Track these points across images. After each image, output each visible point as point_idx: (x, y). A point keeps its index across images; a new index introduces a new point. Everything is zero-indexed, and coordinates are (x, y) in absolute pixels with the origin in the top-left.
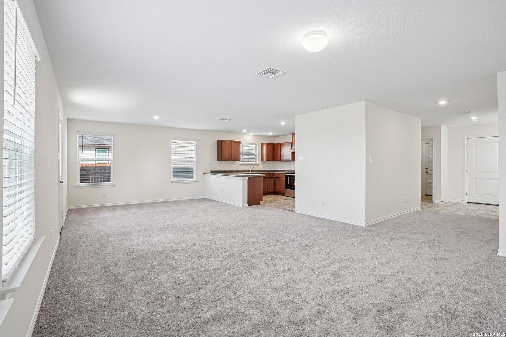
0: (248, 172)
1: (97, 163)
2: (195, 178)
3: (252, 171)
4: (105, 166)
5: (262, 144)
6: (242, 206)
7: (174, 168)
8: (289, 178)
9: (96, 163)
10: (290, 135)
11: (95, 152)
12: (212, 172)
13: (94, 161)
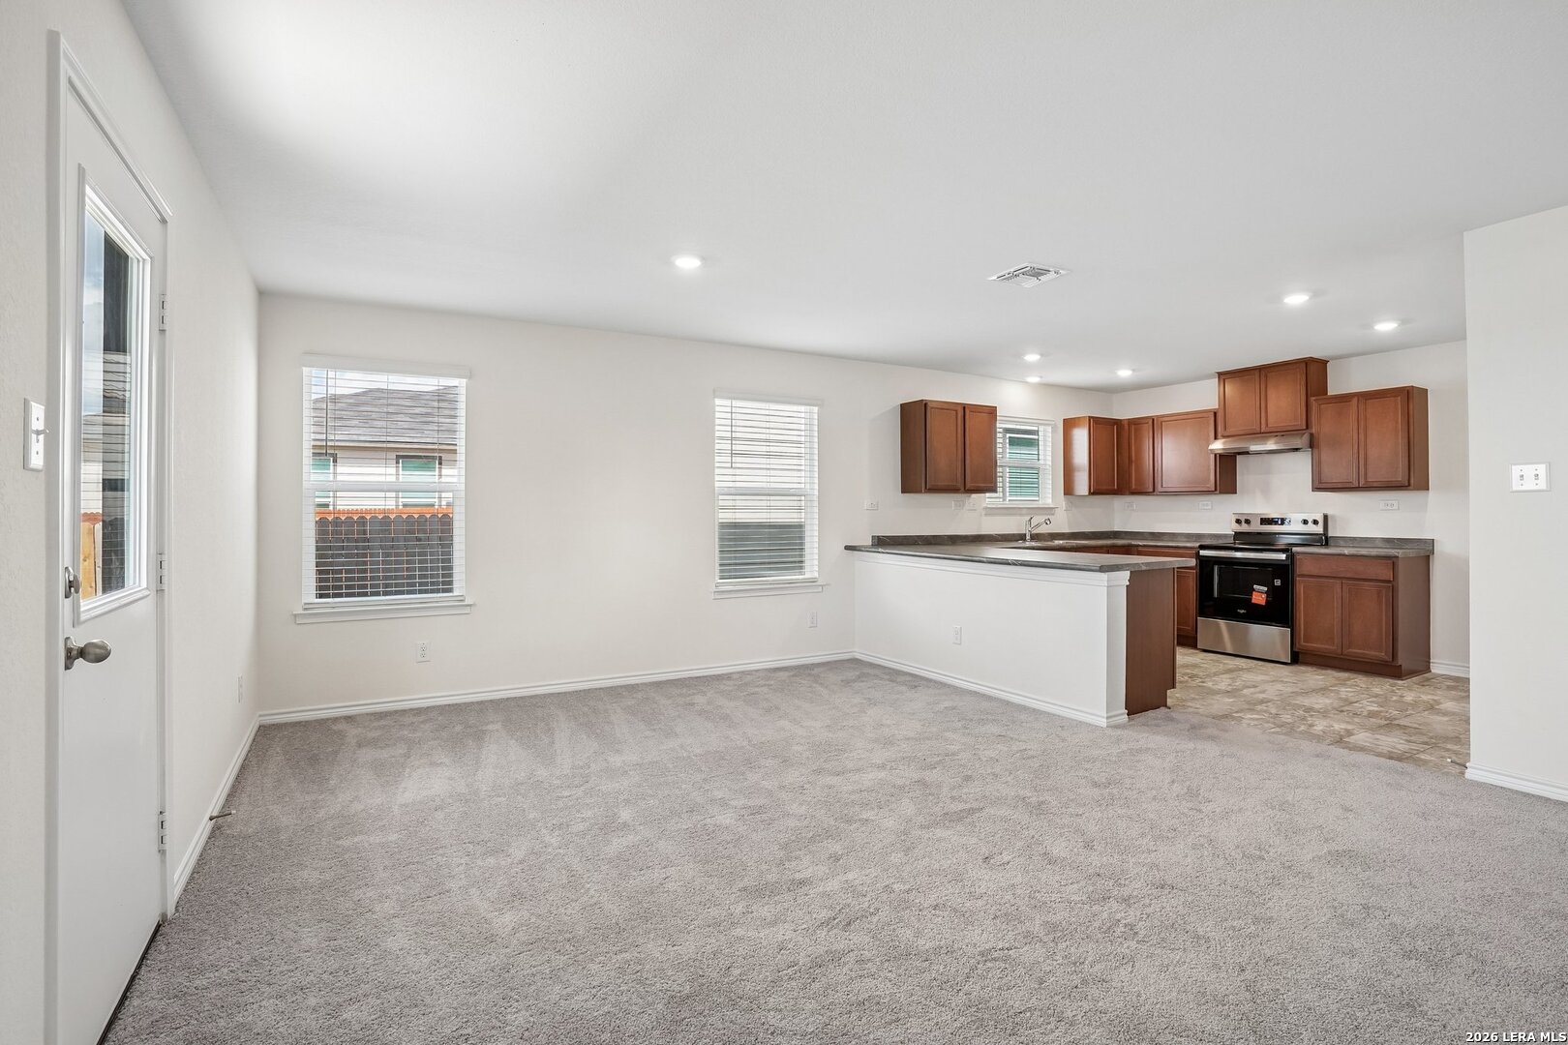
0: (1020, 543)
1: (405, 506)
2: (812, 569)
3: (1035, 537)
4: (428, 516)
5: (1069, 425)
6: (1103, 722)
7: (723, 526)
8: (1216, 568)
9: (400, 504)
10: (1209, 377)
11: (397, 471)
12: (883, 543)
13: (393, 494)
